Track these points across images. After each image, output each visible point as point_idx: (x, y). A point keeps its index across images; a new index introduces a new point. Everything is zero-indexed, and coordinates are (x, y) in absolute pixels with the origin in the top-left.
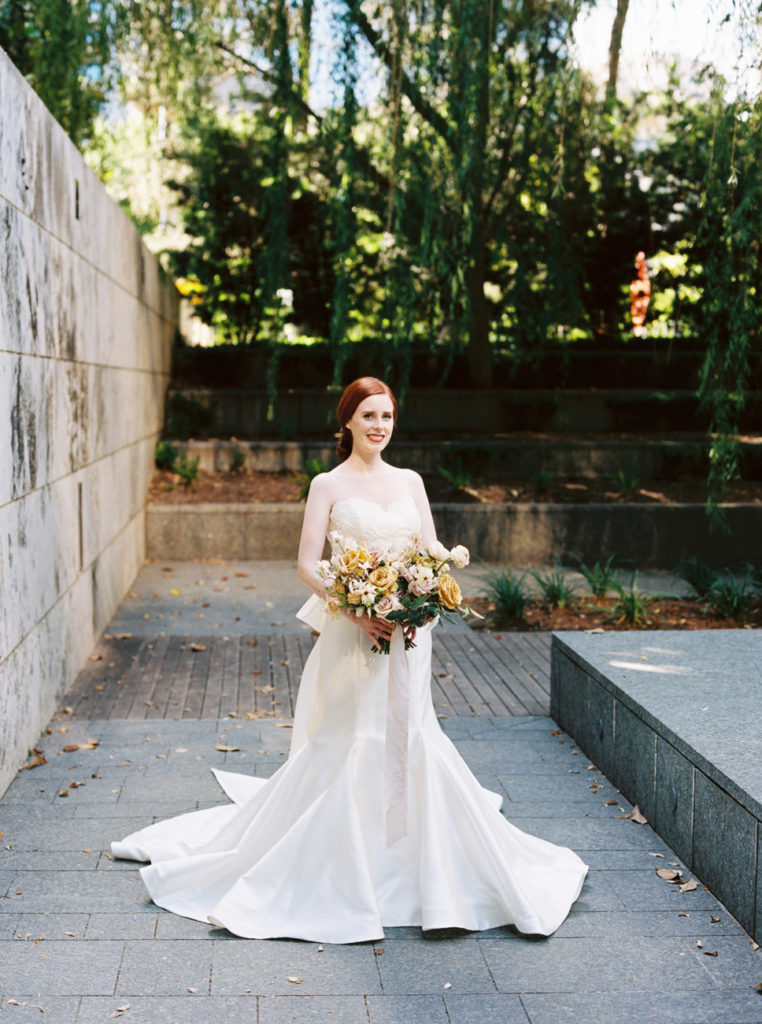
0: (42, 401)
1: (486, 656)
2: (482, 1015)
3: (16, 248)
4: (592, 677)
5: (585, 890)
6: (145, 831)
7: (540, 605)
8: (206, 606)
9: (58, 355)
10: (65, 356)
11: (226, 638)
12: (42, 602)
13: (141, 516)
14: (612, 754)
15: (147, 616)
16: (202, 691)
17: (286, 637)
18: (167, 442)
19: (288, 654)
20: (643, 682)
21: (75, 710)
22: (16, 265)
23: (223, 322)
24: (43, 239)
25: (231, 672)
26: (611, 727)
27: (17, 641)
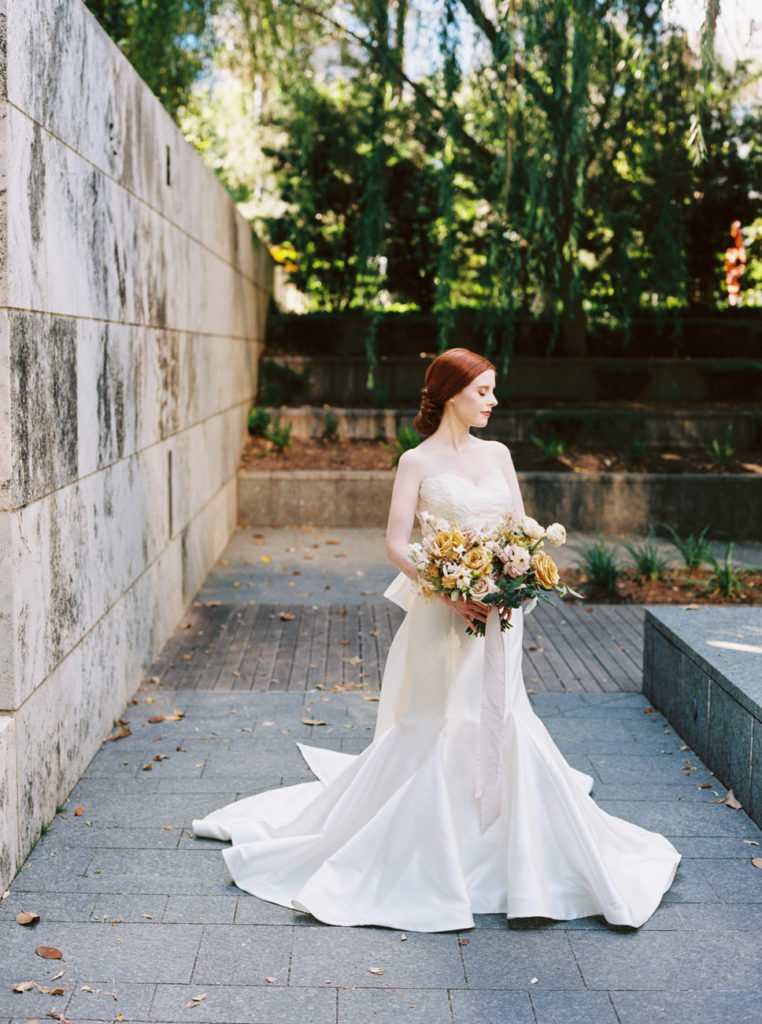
0: (130, 369)
1: (577, 629)
2: (569, 1014)
3: (104, 214)
4: (687, 656)
5: (678, 878)
6: (227, 808)
7: (633, 577)
8: (296, 574)
9: (147, 323)
10: (155, 323)
11: (315, 608)
12: (130, 571)
13: (233, 484)
14: (706, 735)
15: (237, 584)
16: (290, 661)
17: (376, 607)
18: (259, 409)
19: (377, 624)
20: (739, 662)
21: (162, 680)
22: (104, 231)
23: (317, 289)
24: (132, 205)
25: (319, 643)
26: (706, 707)
27: (102, 613)
